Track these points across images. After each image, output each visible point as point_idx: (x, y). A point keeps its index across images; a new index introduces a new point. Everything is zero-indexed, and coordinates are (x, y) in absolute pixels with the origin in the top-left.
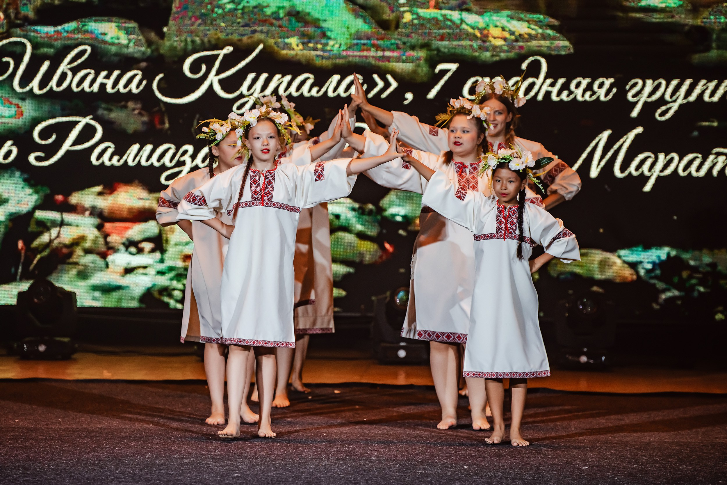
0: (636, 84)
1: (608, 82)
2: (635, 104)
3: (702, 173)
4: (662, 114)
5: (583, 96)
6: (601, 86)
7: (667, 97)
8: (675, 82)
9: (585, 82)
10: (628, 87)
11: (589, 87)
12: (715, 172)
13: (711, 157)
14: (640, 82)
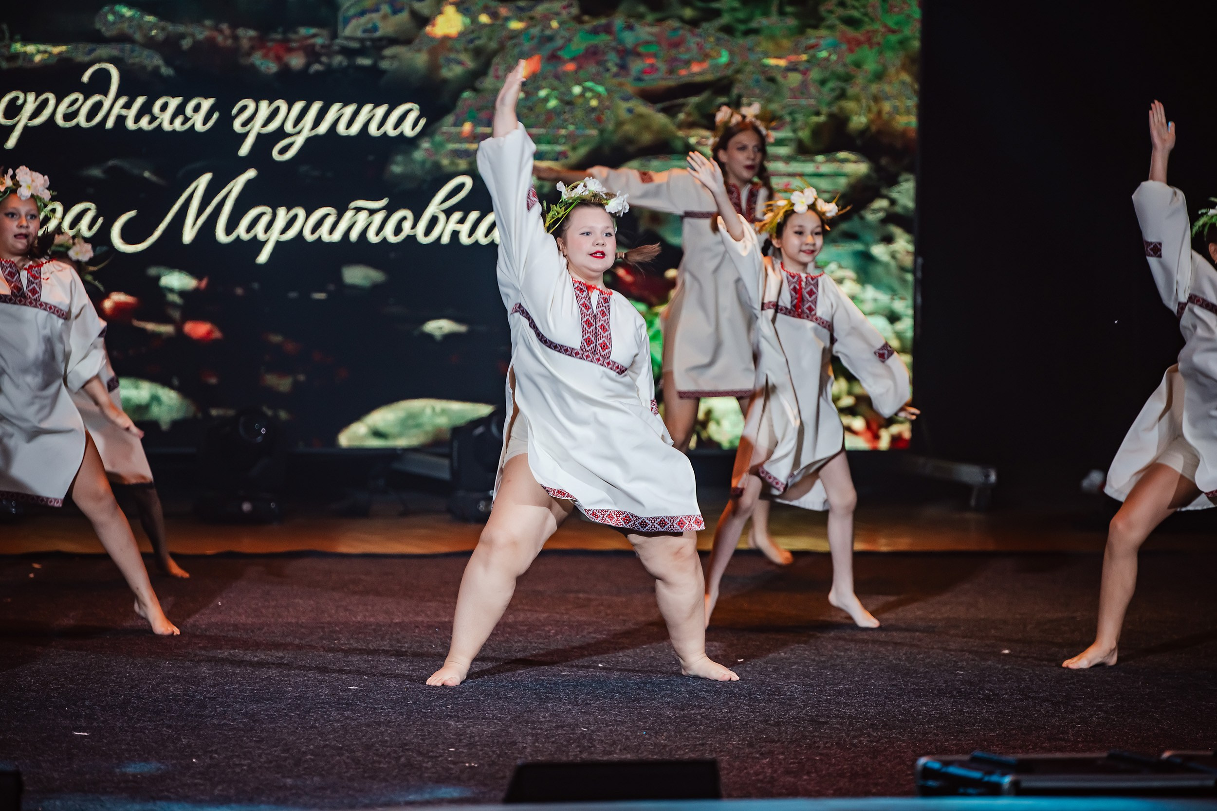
0: (244, 108)
1: (207, 104)
2: (246, 135)
3: (337, 236)
4: (283, 151)
5: (171, 123)
6: (197, 109)
7: (289, 127)
8: (299, 106)
9: (174, 103)
10: (235, 111)
11: (180, 110)
12: (354, 236)
13: (349, 214)
14: (251, 105)
